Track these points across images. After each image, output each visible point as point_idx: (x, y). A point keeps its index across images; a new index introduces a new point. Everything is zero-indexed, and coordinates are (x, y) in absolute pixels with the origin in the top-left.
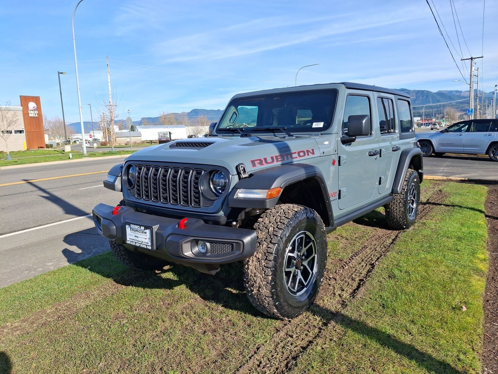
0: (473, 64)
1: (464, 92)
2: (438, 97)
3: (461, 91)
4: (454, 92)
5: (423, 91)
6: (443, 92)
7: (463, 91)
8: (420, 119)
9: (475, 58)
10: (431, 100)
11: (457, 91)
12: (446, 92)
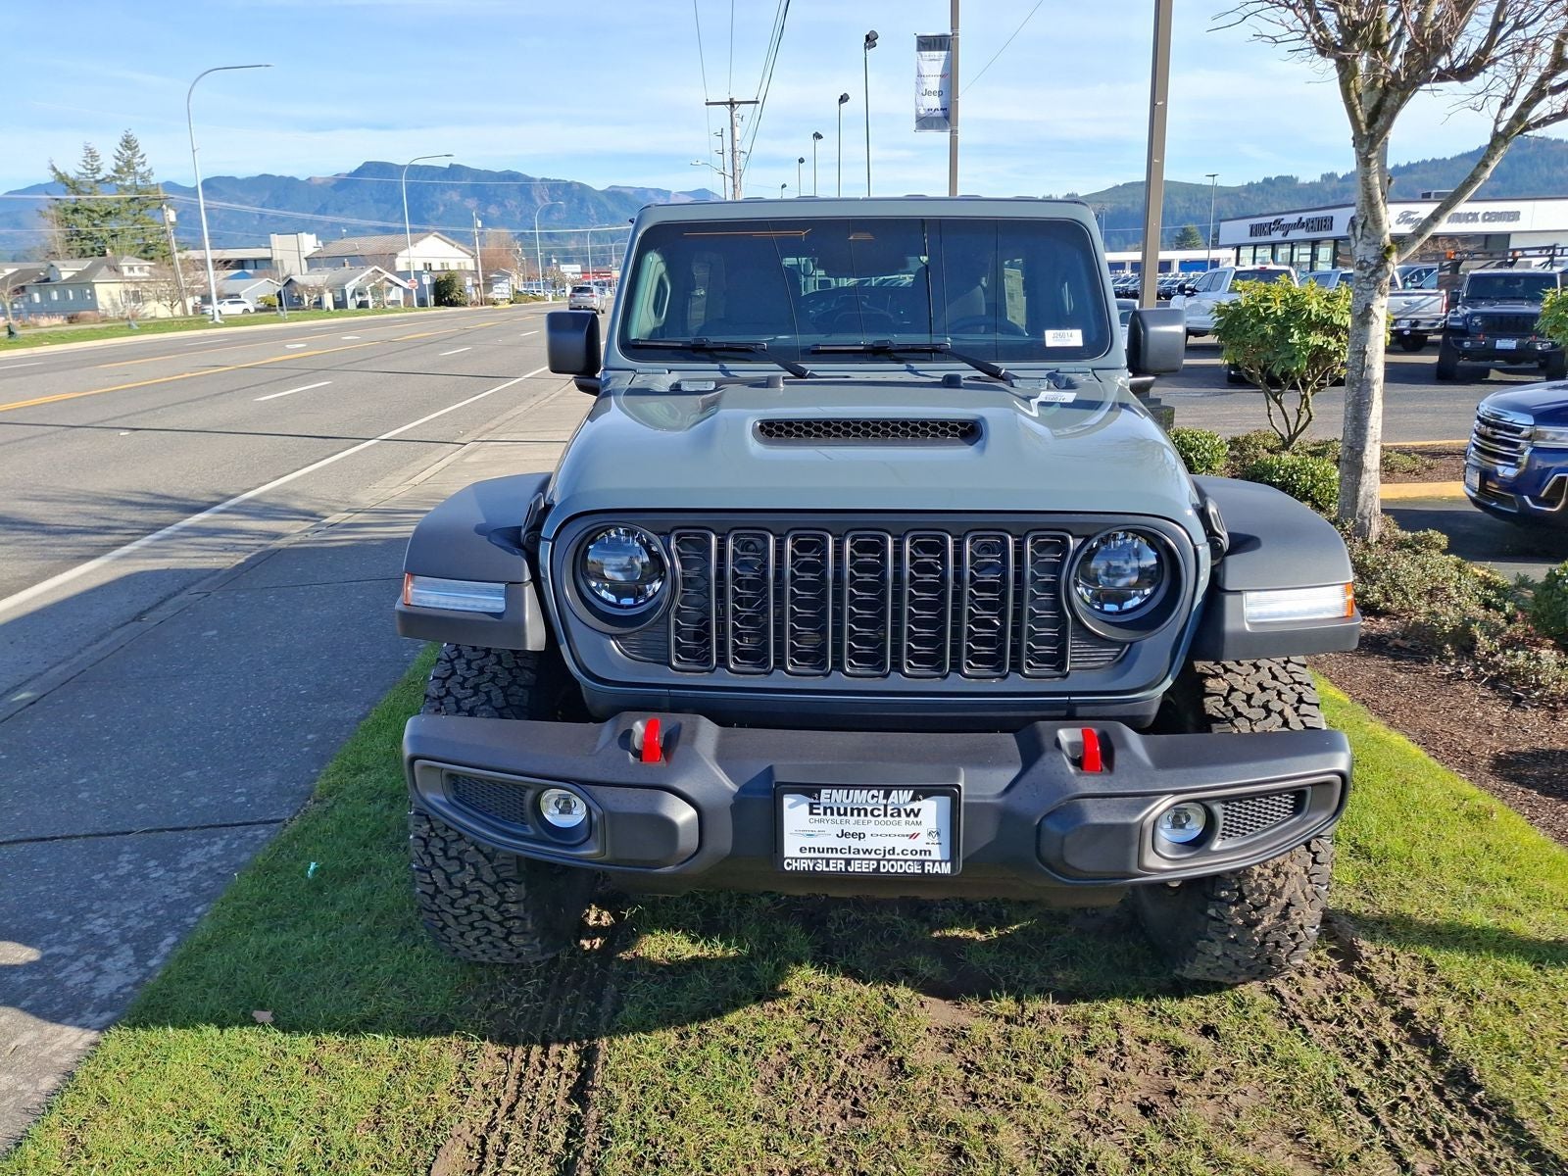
0: (737, 120)
1: (676, 195)
2: (611, 206)
3: (669, 192)
4: (651, 194)
5: (569, 185)
6: (624, 191)
7: (674, 191)
8: (579, 270)
9: (740, 103)
10: (592, 212)
11: (658, 192)
12: (631, 192)
